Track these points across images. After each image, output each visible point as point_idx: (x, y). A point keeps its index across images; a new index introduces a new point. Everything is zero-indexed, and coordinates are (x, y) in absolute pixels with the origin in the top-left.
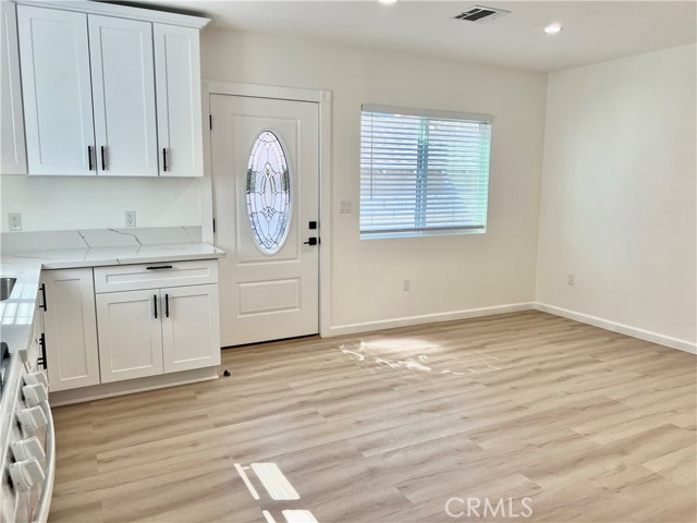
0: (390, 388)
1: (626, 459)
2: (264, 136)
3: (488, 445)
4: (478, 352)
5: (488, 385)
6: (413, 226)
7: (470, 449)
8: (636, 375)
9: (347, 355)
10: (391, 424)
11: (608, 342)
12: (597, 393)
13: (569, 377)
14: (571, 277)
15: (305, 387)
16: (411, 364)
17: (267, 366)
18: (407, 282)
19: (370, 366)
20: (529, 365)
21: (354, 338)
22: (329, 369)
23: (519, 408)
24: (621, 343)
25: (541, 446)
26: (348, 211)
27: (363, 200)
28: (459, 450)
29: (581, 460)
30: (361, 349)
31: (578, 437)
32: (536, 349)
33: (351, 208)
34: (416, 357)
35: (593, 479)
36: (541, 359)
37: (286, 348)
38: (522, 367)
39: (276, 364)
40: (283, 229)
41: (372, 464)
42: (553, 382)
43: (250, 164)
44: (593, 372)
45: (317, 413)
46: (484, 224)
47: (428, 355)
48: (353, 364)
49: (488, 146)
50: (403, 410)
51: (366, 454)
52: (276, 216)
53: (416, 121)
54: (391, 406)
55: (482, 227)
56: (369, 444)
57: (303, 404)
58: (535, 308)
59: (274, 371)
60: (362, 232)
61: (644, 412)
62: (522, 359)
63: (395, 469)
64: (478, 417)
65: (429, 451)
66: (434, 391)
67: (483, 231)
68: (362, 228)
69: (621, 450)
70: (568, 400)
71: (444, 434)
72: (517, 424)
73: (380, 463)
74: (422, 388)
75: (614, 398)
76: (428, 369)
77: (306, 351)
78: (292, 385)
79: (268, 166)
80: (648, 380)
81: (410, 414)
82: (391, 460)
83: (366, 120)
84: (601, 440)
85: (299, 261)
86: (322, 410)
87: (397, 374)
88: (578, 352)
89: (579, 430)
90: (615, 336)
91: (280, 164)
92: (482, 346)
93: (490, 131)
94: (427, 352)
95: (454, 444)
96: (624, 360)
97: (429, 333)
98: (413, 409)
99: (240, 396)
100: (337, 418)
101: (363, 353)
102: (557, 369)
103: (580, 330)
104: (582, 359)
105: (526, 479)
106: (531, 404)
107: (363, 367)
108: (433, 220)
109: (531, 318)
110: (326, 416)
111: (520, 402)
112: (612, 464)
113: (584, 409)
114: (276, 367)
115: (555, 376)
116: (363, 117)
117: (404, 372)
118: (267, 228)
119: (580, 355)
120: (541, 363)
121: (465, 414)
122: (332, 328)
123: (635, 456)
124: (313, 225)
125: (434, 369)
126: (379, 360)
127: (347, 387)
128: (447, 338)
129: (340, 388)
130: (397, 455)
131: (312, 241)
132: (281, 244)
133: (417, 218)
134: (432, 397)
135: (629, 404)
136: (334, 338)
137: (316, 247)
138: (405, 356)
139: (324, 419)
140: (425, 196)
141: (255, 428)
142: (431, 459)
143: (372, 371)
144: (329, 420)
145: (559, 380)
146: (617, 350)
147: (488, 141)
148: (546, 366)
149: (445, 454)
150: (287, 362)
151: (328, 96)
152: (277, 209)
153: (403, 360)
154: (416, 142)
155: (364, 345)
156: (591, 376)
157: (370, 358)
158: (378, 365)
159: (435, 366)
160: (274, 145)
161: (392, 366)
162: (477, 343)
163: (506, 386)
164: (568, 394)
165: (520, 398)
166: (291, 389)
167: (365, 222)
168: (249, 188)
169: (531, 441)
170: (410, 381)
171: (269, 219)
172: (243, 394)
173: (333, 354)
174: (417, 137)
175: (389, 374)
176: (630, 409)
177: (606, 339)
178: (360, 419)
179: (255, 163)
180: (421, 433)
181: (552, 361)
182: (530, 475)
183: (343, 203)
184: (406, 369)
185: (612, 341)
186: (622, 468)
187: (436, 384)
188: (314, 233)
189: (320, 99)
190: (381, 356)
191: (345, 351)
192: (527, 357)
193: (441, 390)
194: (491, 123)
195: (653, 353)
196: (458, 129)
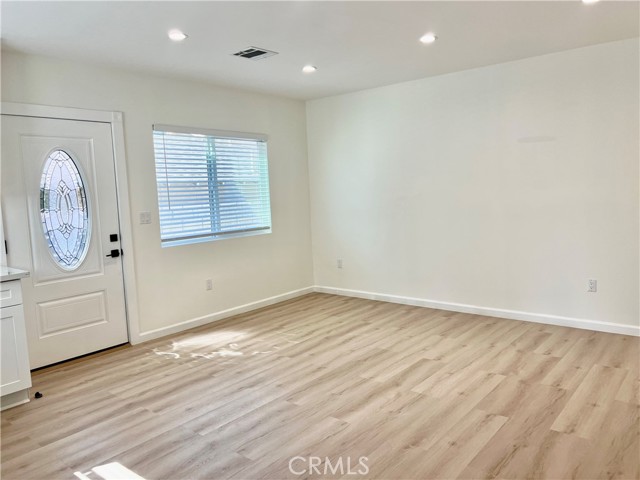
0: (210, 376)
1: (399, 389)
2: (55, 155)
3: (301, 402)
4: (278, 332)
5: (292, 356)
6: (210, 231)
7: (289, 408)
8: (396, 329)
9: (163, 356)
10: (219, 404)
11: (372, 308)
12: (372, 347)
13: (350, 339)
14: (340, 262)
15: (128, 391)
16: (224, 353)
17: (82, 380)
18: (209, 282)
19: (187, 361)
20: (320, 335)
21: (165, 340)
22: (147, 371)
23: (319, 369)
24: (380, 308)
25: (341, 394)
26: (148, 222)
27: (162, 211)
28: (280, 411)
29: (370, 396)
30: (175, 349)
31: (365, 381)
32: (321, 322)
33: (150, 219)
34: (227, 346)
35: (381, 408)
36: (328, 329)
37: (97, 361)
38: (316, 337)
39: (92, 377)
40: (82, 246)
41: (211, 439)
42: (340, 345)
43: (42, 182)
44: (367, 332)
45: (146, 411)
46: (269, 225)
47: (238, 343)
48: (170, 363)
49: (266, 160)
50: (226, 391)
51: (203, 433)
52: (75, 232)
53: (200, 139)
54: (215, 390)
55: (268, 228)
56: (203, 425)
57: (130, 406)
58: (315, 290)
59: (90, 384)
60: (164, 241)
61: (405, 354)
62: (313, 331)
63: (232, 438)
64: (289, 383)
65: (256, 418)
66: (249, 370)
67: (269, 231)
68: (163, 237)
69: (396, 383)
70: (353, 356)
71: (264, 402)
72: (320, 381)
73: (217, 437)
74: (239, 370)
75: (384, 348)
76: (240, 354)
77: (120, 360)
78: (113, 392)
79: (62, 184)
80: (403, 331)
81: (232, 393)
82: (226, 432)
83: (158, 139)
84: (381, 379)
85: (101, 274)
86: (151, 407)
87: (213, 363)
88: (354, 318)
89: (365, 376)
90: (376, 303)
91: (75, 182)
92: (281, 327)
93: (265, 148)
94: (236, 340)
95: (275, 407)
96: (384, 320)
97: (233, 325)
98: (235, 388)
99: (60, 413)
100: (168, 410)
101: (177, 352)
102: (342, 334)
103: (351, 303)
104: (357, 324)
105: (337, 420)
106: (328, 363)
107: (181, 364)
108: (227, 225)
109: (313, 299)
110: (155, 411)
111: (320, 364)
112: (392, 394)
113: (365, 360)
114: (92, 380)
115: (341, 339)
116: (155, 136)
117: (219, 360)
118: (66, 246)
119: (355, 321)
120: (329, 332)
121: (278, 383)
122: (142, 334)
123: (405, 385)
124: (114, 238)
125: (245, 353)
126: (194, 355)
127: (169, 383)
128: (250, 326)
129: (164, 385)
130: (229, 428)
131: (115, 254)
132: (82, 259)
133: (213, 224)
134: (248, 375)
135: (395, 350)
136: (145, 344)
137: (119, 259)
138: (217, 346)
139: (155, 414)
140: (217, 204)
141: (86, 437)
142: (259, 423)
143: (190, 365)
144: (160, 413)
145: (344, 342)
146: (380, 313)
147: (266, 156)
148: (332, 333)
149: (270, 416)
150: (102, 373)
151: (120, 117)
152: (75, 224)
153: (216, 351)
154: (205, 157)
155: (176, 345)
156: (366, 335)
157: (186, 355)
158: (194, 359)
159: (246, 350)
160: (67, 163)
161: (208, 357)
162: (276, 325)
163: (306, 355)
164: (352, 351)
165: (319, 361)
166: (114, 396)
167: (167, 231)
168: (42, 206)
169: (334, 391)
170: (227, 366)
171: (67, 235)
172: (62, 410)
173: (148, 358)
174: (205, 153)
175: (208, 365)
176: (396, 354)
177: (370, 306)
178: (190, 406)
179: (48, 183)
180: (245, 406)
181: (336, 329)
182: (338, 415)
183: (142, 215)
184: (221, 357)
185: (375, 307)
186: (399, 395)
187: (250, 364)
188: (115, 246)
189: (112, 120)
190: (194, 351)
191: (159, 353)
192: (317, 330)
193: (254, 368)
194: (266, 141)
195: (404, 312)
196: (230, 145)
